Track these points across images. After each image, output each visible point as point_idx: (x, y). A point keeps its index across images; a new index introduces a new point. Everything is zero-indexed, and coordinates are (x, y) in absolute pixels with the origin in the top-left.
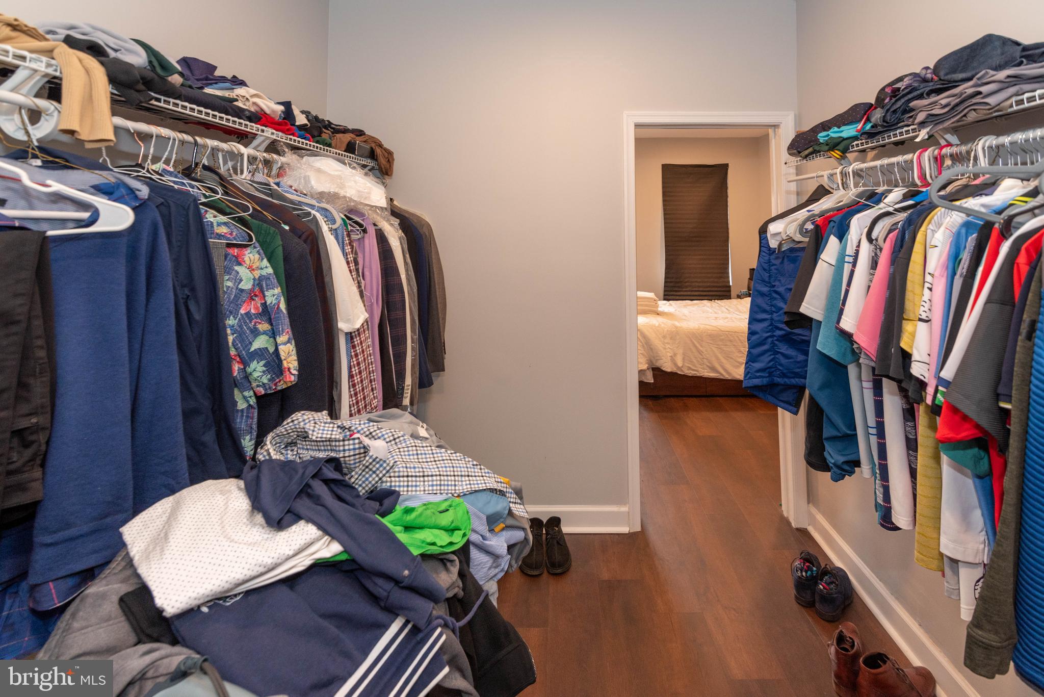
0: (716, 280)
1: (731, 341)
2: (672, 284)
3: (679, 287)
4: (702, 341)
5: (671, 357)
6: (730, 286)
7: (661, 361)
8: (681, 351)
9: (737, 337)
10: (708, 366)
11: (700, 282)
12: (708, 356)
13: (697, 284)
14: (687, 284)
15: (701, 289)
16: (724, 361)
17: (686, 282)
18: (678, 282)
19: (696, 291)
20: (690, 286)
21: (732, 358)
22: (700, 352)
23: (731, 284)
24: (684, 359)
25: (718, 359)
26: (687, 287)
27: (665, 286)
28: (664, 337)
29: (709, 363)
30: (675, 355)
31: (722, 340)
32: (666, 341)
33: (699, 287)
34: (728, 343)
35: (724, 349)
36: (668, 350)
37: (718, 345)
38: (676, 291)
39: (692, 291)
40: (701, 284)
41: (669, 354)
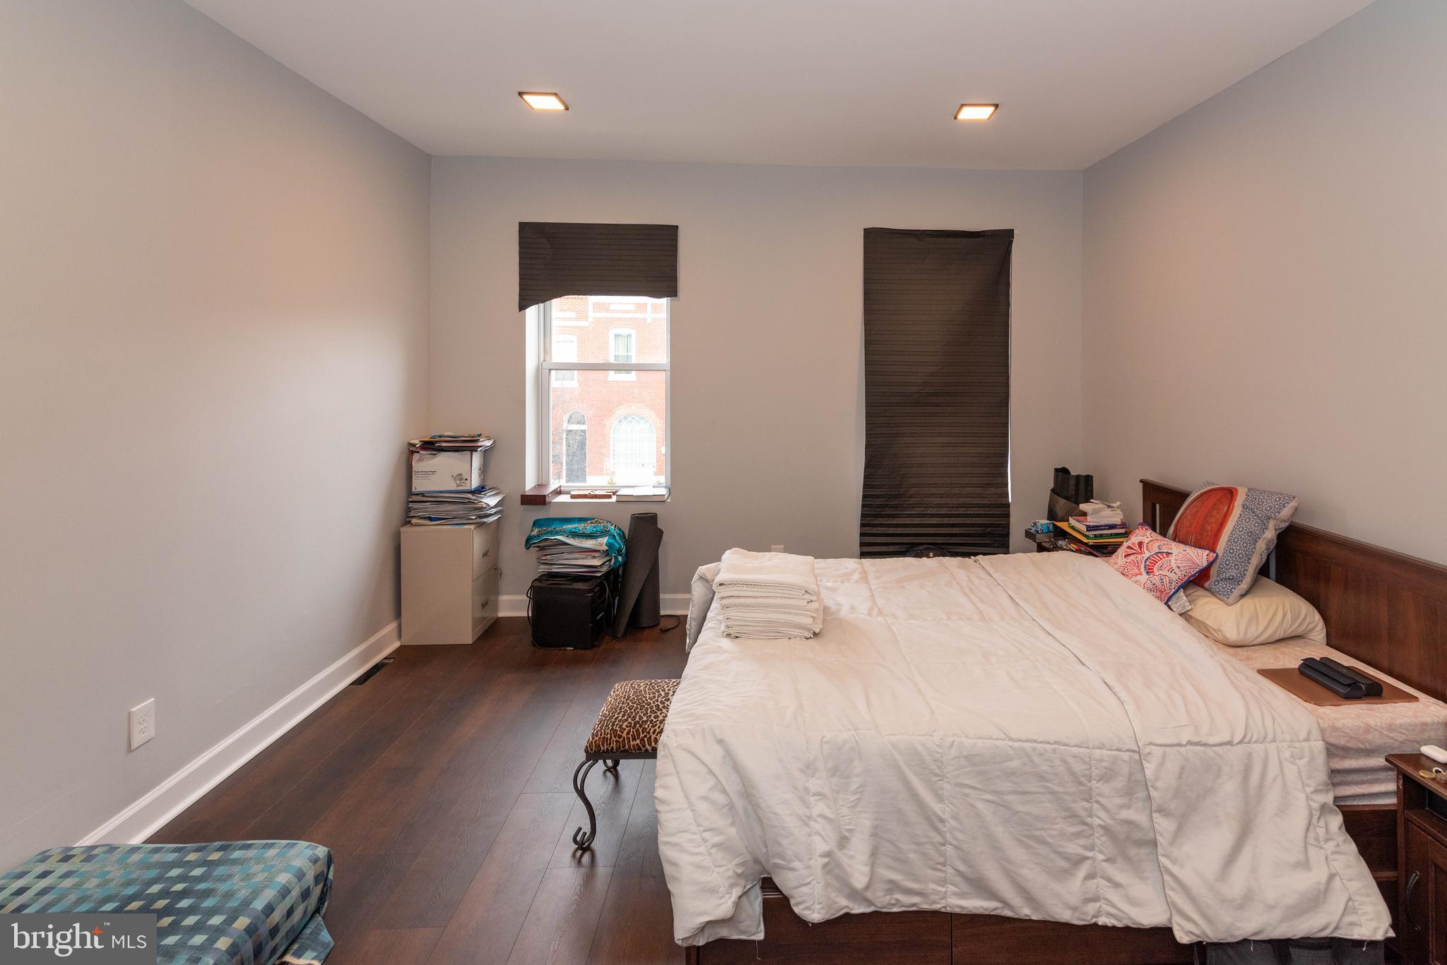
0: (978, 490)
1: (1042, 778)
2: (879, 501)
3: (896, 507)
4: (942, 777)
5: (828, 854)
6: (1008, 505)
7: (791, 875)
8: (865, 822)
9: (1064, 761)
10: (959, 873)
11: (941, 496)
12: (960, 836)
13: (937, 500)
14: (912, 501)
15: (944, 511)
16: (1017, 853)
17: (910, 497)
18: (895, 497)
19: (932, 516)
20: (919, 505)
21: (1043, 842)
22: (933, 821)
23: (1010, 501)
24: (874, 854)
25: (995, 846)
26: (913, 506)
27: (863, 506)
28: (809, 769)
29: (965, 861)
30: (843, 841)
31: (1010, 774)
32: (814, 784)
33: (940, 506)
34: (1033, 786)
35: (1021, 808)
36: (817, 826)
37: (996, 792)
38: (889, 516)
39: (924, 515)
40: (943, 501)
41: (821, 846)
